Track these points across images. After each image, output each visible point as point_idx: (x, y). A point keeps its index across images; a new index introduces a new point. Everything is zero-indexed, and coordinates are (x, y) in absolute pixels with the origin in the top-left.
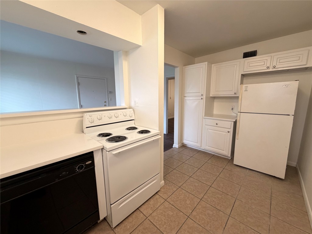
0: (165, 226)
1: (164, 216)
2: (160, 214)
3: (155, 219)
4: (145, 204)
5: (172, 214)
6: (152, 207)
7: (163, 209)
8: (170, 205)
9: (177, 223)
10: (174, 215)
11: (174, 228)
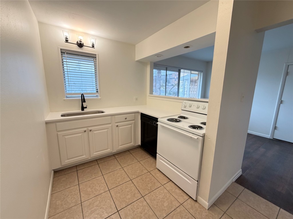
0: (154, 196)
1: (163, 198)
2: (165, 195)
3: (161, 190)
4: (175, 186)
5: (165, 205)
6: (172, 190)
7: (170, 199)
8: (175, 207)
9: (156, 207)
10: (163, 207)
11: (151, 203)
